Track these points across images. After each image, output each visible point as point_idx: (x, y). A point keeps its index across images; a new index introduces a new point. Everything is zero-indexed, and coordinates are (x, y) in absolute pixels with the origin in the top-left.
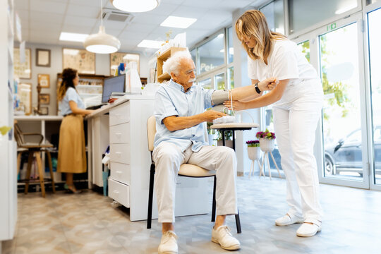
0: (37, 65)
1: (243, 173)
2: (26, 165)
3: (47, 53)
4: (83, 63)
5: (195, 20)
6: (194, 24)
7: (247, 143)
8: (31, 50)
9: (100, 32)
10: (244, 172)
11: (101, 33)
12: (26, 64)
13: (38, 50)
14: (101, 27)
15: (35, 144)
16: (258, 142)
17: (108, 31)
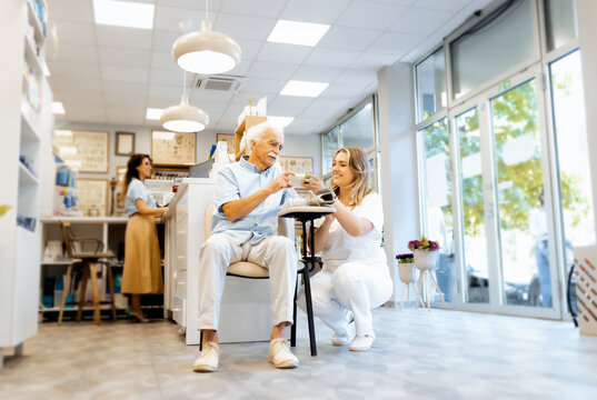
0: (117, 154)
1: (393, 303)
2: (80, 284)
3: (130, 137)
4: (178, 150)
5: (326, 85)
6: (326, 90)
7: (398, 257)
8: (109, 134)
9: (182, 103)
10: (396, 301)
11: (184, 105)
12: (102, 153)
13: (118, 134)
14: (183, 97)
15: (91, 254)
16: (411, 256)
17: (192, 102)
